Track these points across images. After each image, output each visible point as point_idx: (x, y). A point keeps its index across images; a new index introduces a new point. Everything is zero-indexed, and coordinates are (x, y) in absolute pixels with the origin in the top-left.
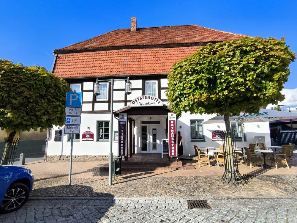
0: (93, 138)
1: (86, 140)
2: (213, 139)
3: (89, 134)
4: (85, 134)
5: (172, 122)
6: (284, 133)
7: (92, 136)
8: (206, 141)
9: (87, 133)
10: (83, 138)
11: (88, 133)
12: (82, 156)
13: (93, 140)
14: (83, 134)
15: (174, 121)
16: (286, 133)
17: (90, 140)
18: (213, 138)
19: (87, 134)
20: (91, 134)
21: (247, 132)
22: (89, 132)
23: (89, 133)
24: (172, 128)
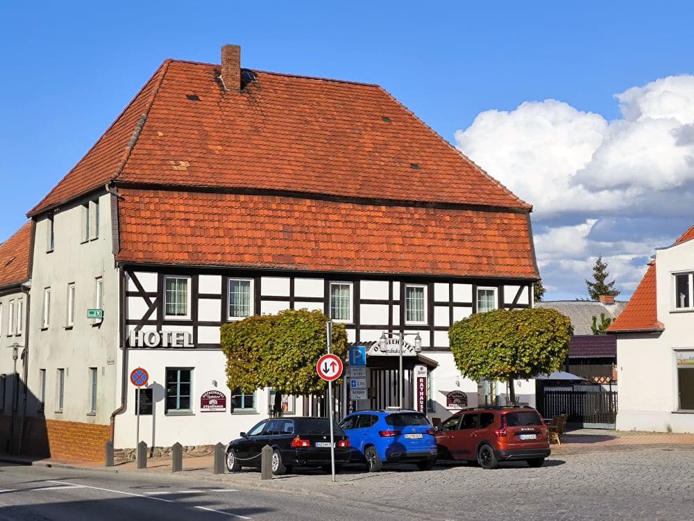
0: (225, 407)
1: (209, 410)
2: (448, 408)
3: (215, 397)
4: (206, 397)
5: (421, 380)
6: (551, 392)
7: (222, 402)
8: (436, 410)
9: (211, 395)
10: (202, 407)
11: (214, 395)
12: (202, 447)
13: (224, 409)
14: (202, 397)
15: (424, 378)
16: (556, 392)
17: (217, 410)
18: (448, 406)
19: (213, 397)
20: (221, 397)
21: (502, 394)
22: (216, 393)
23: (216, 395)
24: (422, 389)
